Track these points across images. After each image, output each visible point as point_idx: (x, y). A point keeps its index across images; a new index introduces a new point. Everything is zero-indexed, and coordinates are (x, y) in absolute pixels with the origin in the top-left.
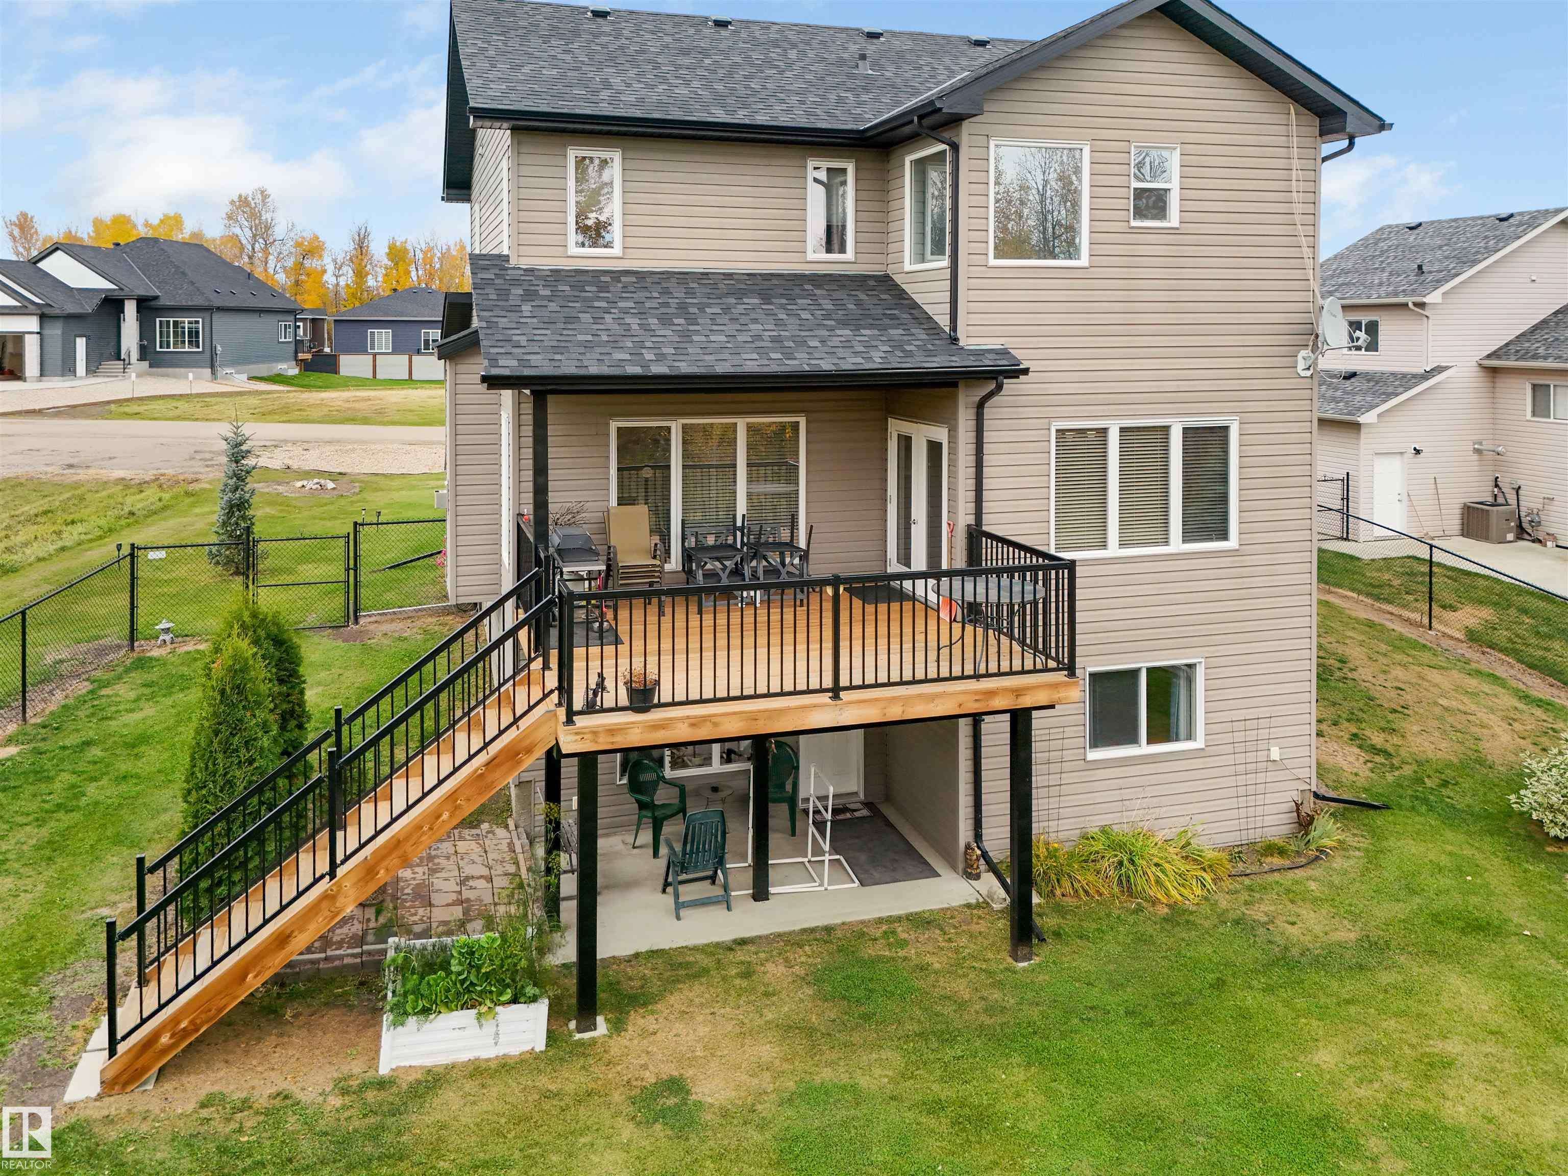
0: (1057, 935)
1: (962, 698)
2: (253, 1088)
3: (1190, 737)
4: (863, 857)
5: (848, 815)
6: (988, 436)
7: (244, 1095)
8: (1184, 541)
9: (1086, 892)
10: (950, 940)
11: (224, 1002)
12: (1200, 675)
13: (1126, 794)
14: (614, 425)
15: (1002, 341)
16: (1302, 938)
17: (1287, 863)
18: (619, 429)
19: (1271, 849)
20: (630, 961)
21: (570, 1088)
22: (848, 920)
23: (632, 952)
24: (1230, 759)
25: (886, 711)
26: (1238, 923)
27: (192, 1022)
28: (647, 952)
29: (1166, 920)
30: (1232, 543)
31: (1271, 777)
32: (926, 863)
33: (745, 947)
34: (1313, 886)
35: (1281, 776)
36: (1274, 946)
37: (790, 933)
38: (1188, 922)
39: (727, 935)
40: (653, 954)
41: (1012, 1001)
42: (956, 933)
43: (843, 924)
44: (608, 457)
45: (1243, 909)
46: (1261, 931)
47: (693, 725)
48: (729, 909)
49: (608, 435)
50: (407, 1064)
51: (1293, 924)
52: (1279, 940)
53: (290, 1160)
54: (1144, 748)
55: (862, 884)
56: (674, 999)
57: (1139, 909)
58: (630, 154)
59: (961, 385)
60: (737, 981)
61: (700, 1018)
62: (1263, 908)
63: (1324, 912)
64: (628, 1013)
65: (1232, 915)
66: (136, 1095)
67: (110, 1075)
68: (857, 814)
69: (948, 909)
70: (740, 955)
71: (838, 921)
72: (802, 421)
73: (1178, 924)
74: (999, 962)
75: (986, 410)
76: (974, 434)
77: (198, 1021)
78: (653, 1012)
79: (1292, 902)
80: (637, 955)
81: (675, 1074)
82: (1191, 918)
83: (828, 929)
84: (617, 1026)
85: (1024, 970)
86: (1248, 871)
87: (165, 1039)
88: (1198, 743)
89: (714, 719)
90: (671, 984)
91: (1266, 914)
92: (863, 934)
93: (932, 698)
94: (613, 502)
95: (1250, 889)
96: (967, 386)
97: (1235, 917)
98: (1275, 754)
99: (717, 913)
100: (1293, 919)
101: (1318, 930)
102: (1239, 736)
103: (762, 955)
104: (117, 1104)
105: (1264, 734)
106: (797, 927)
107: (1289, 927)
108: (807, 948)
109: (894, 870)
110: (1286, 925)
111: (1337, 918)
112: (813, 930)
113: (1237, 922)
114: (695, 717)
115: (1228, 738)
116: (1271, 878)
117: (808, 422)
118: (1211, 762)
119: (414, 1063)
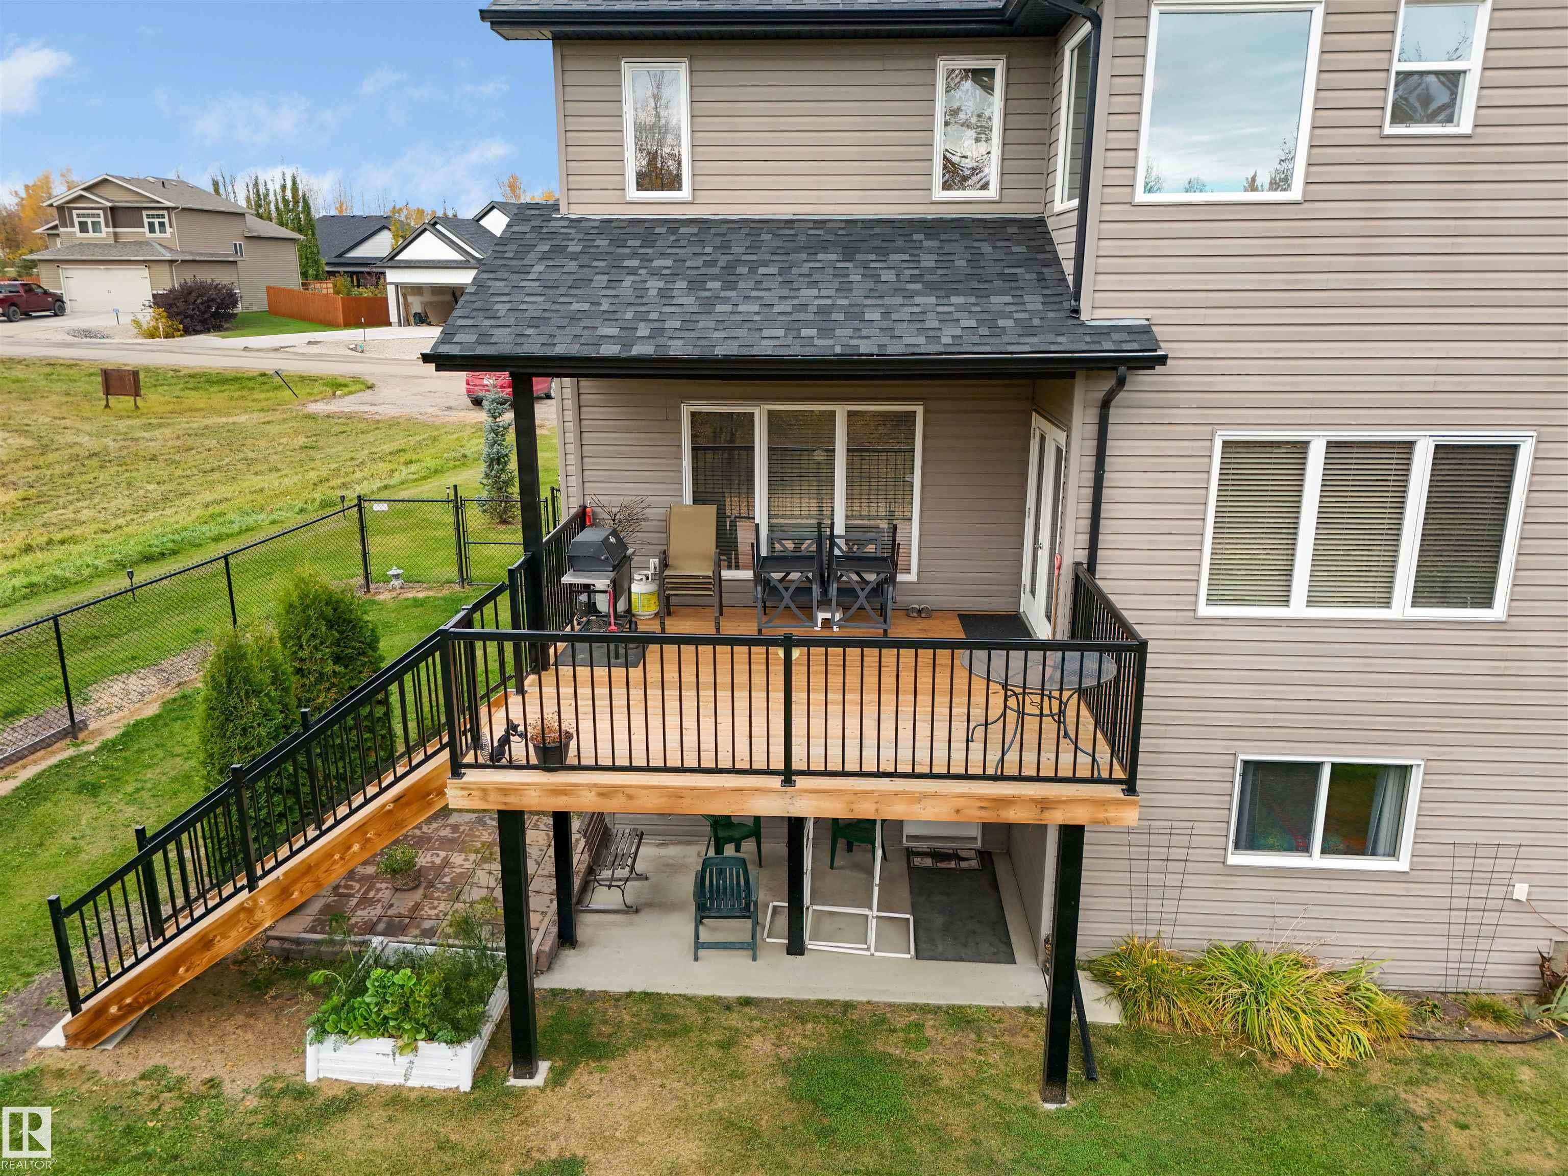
0: (1116, 1074)
1: (960, 803)
2: (194, 1069)
3: (1393, 853)
4: (939, 920)
5: (953, 864)
6: (1112, 447)
7: (183, 1074)
8: (1414, 604)
9: (1186, 1024)
10: (980, 1052)
11: (161, 987)
12: (1416, 781)
13: (1278, 910)
14: (686, 410)
15: (1147, 313)
16: (1466, 1152)
17: (1502, 1032)
18: (693, 414)
19: (1487, 1011)
20: (617, 1000)
21: (469, 1144)
22: (875, 999)
23: (626, 990)
24: (1445, 890)
25: (854, 806)
26: (1381, 1111)
27: (135, 1000)
28: (641, 993)
29: (1278, 1084)
30: (1498, 611)
31: (1506, 918)
32: (1009, 944)
33: (747, 1010)
34: (1525, 1074)
35: (1525, 919)
36: (1416, 1156)
37: (802, 1003)
38: (1309, 1093)
39: (731, 991)
40: (646, 996)
41: (1009, 1155)
42: (993, 1044)
43: (868, 1002)
44: (680, 446)
45: (1400, 1090)
46: (1408, 1128)
47: (601, 795)
48: (754, 959)
49: (679, 421)
50: (334, 1077)
51: (1464, 1127)
52: (1428, 1146)
53: (175, 1157)
54: (1316, 860)
55: (918, 956)
56: (634, 1058)
57: (1251, 1060)
58: (698, 65)
59: (1080, 375)
60: (712, 1051)
61: (645, 1089)
62: (1431, 1094)
63: (1522, 1118)
64: (578, 1064)
65: (1378, 1097)
66: (95, 1053)
67: (71, 1031)
68: (964, 865)
69: (1000, 1008)
70: (734, 1020)
71: (864, 999)
72: (919, 410)
73: (1293, 1095)
74: (1020, 1095)
75: (1112, 411)
76: (1094, 443)
77: (141, 1000)
78: (603, 1069)
79: (1482, 1093)
80: (629, 995)
81: (580, 1153)
82: (1317, 1089)
83: (848, 1006)
84: (557, 1079)
85: (1048, 1115)
86: (1438, 1035)
87: (114, 1010)
88: (1402, 864)
89: (628, 791)
90: (641, 1037)
91: (1430, 1103)
92: (884, 1020)
93: (920, 797)
94: (688, 498)
95: (1427, 1062)
96: (1088, 378)
97: (1380, 1099)
98: (1521, 891)
99: (739, 960)
100: (1469, 1120)
101: (1498, 1143)
102: (1460, 864)
103: (757, 1024)
104: (79, 1056)
105: (1502, 865)
106: (813, 997)
107: (1455, 1130)
108: (809, 1026)
109: (965, 945)
110: (1452, 1127)
111: (1539, 1132)
112: (830, 1003)
113: (1380, 1108)
114: (606, 786)
115: (1446, 863)
116: (1465, 1050)
117: (926, 412)
118: (1415, 889)
119: (340, 1077)
